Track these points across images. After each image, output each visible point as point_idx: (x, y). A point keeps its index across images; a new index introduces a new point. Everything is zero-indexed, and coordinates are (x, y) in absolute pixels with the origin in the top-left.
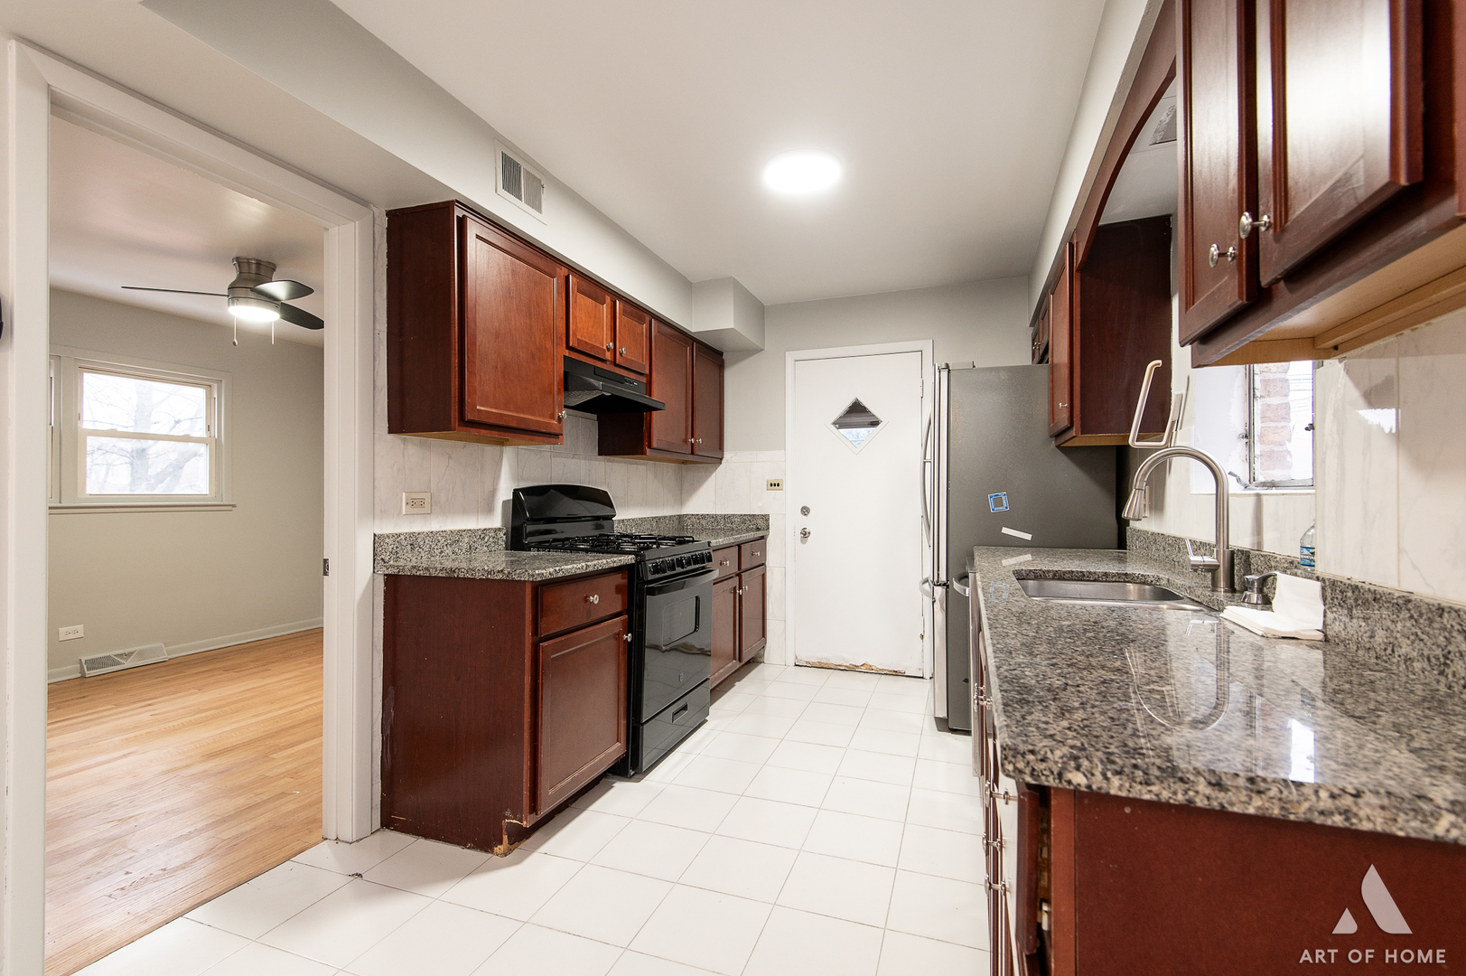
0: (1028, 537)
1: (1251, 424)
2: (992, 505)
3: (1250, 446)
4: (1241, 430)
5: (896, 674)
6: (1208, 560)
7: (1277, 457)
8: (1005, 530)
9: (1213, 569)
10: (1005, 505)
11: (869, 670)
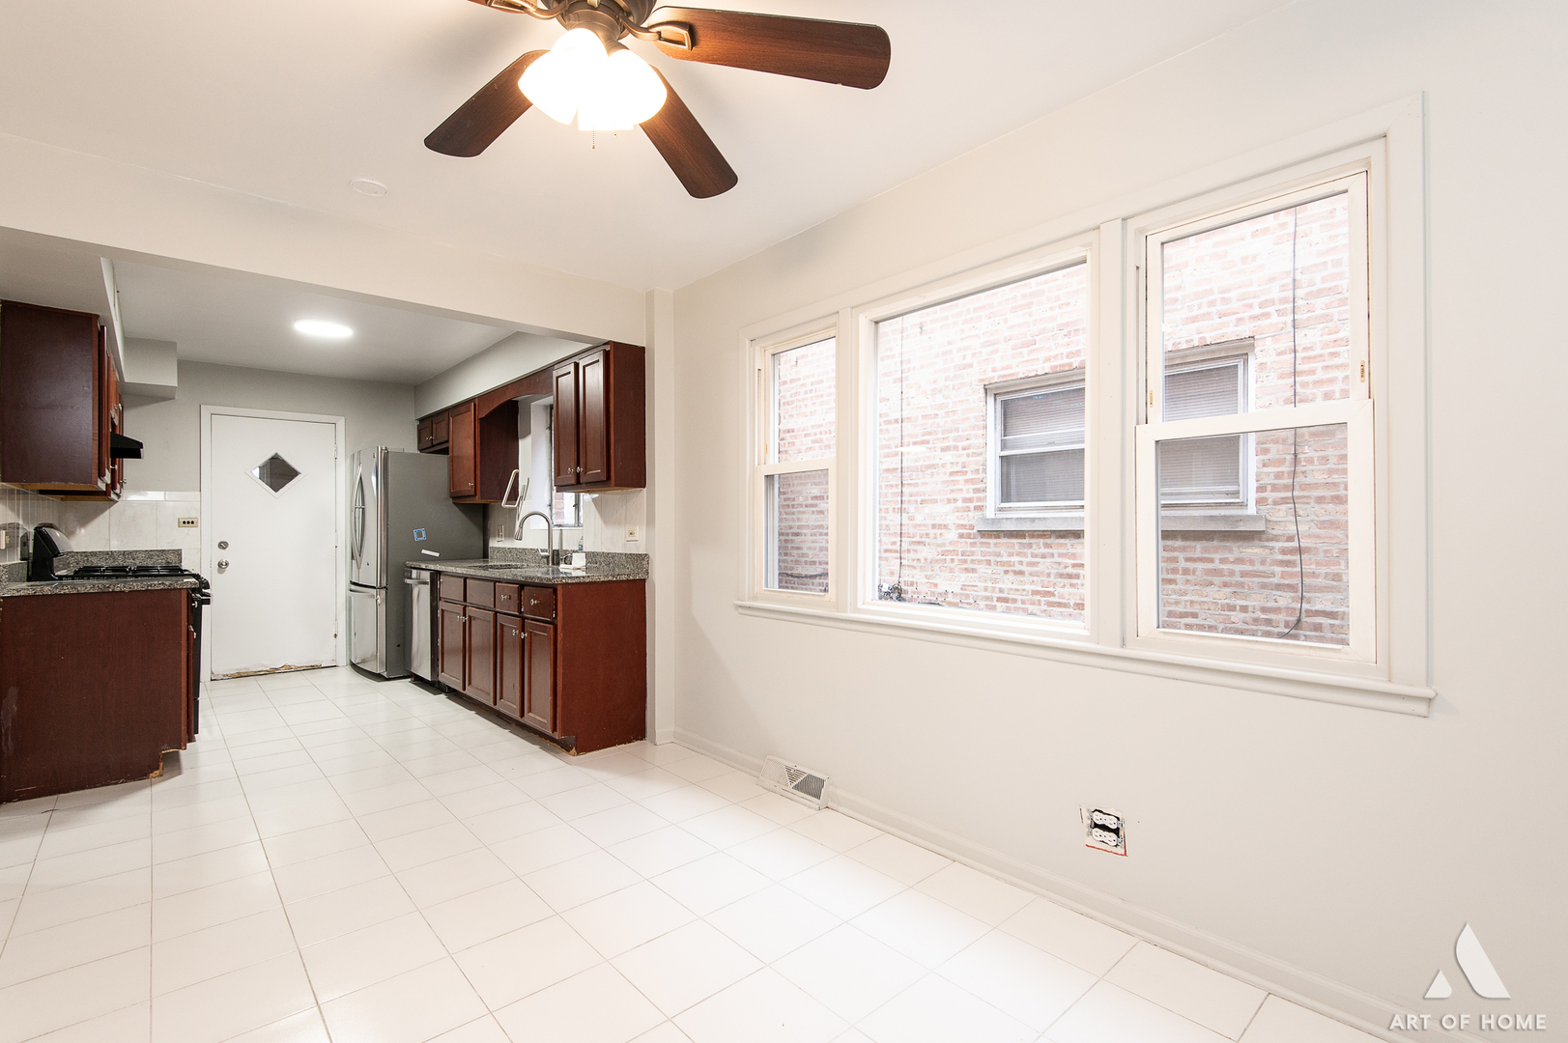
0: (437, 555)
1: (551, 501)
2: (415, 536)
3: (551, 510)
4: (548, 503)
5: (313, 668)
6: (547, 554)
7: (560, 514)
8: (424, 551)
9: (547, 557)
10: (424, 537)
11: (289, 670)
